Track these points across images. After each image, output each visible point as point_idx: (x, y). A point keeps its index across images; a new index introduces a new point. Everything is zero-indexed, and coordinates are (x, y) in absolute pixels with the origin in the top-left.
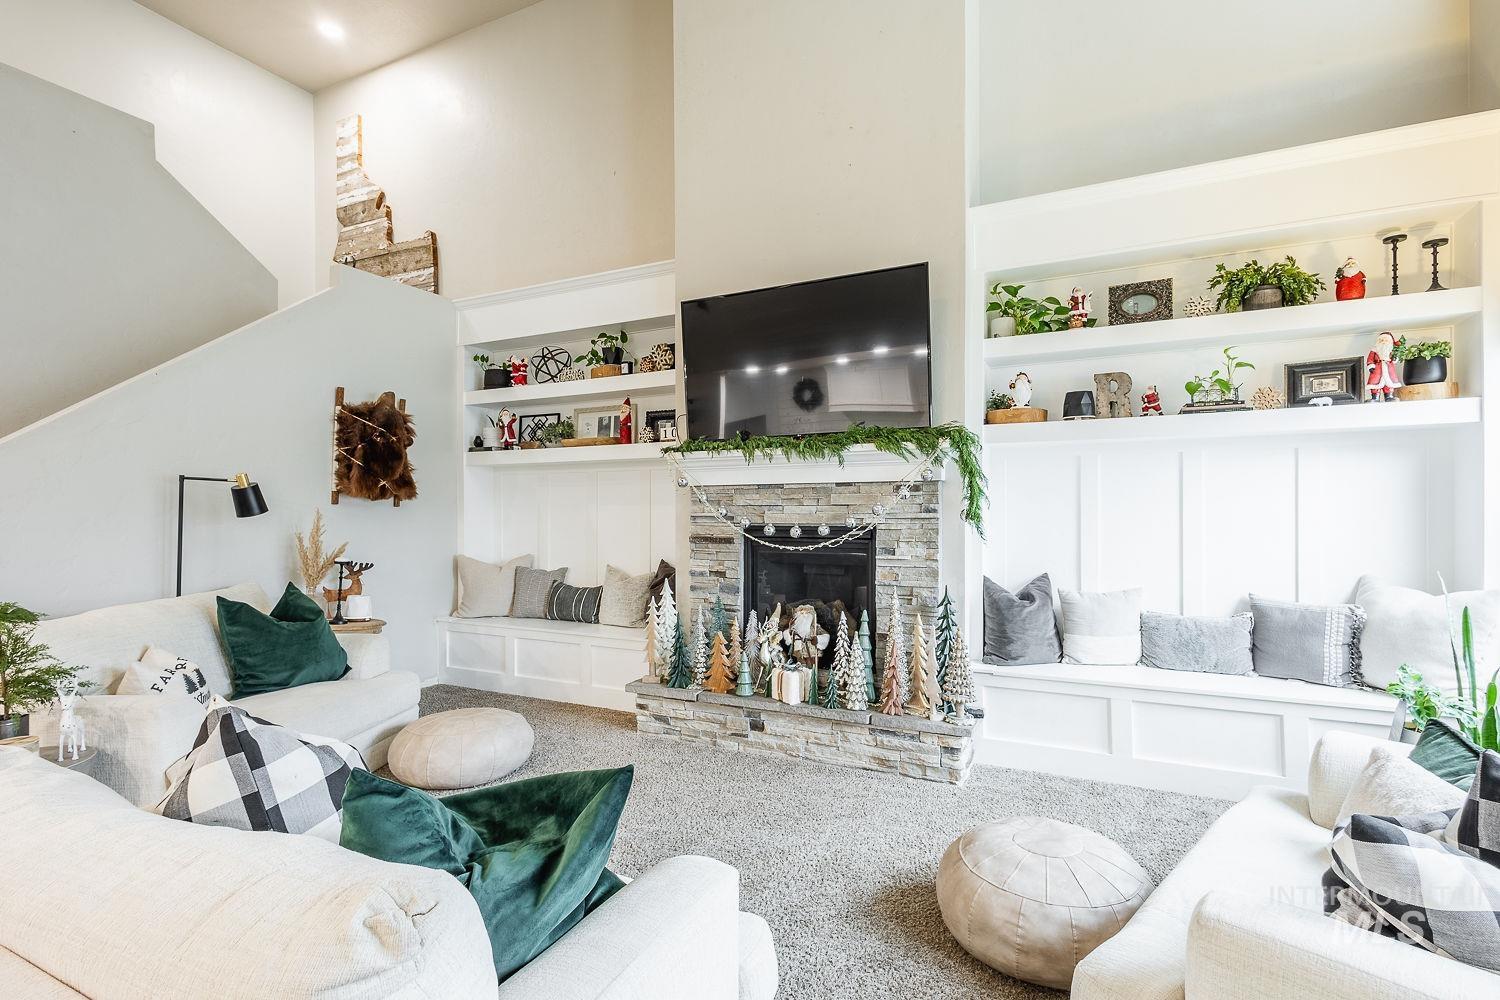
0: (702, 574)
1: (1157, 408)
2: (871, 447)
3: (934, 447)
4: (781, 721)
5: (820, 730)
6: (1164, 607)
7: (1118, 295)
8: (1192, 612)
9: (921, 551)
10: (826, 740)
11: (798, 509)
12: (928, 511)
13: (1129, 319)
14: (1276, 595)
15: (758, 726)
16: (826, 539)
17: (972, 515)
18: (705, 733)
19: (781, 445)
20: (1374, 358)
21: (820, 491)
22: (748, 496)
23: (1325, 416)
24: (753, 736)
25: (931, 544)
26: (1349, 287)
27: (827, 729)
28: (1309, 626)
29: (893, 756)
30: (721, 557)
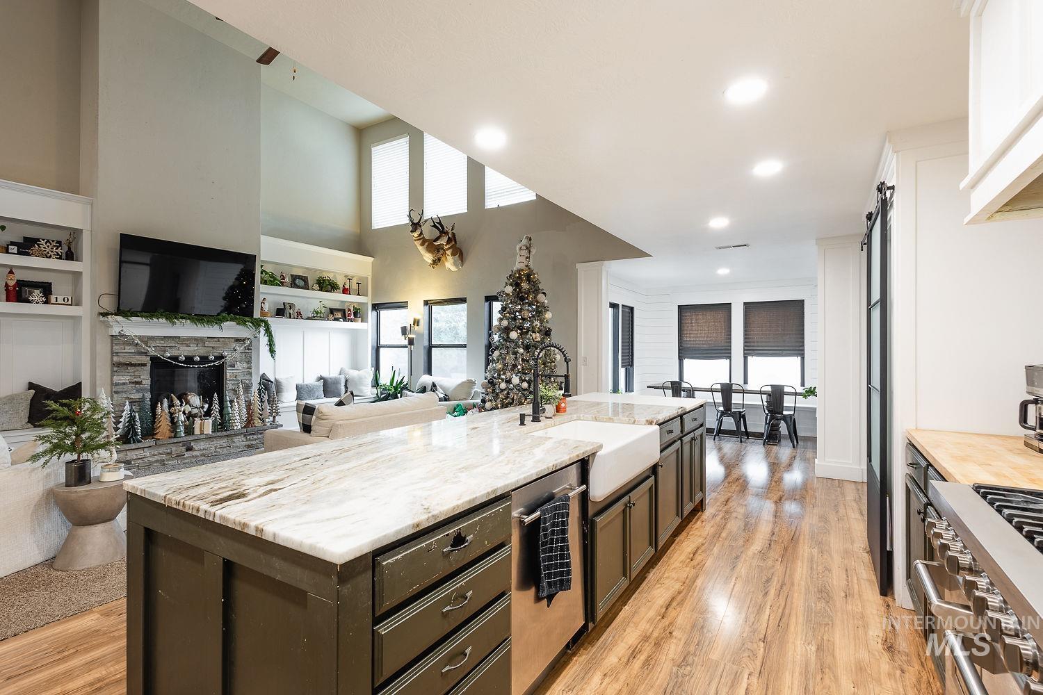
0: (124, 384)
1: (301, 317)
2: (234, 323)
3: (260, 326)
4: (202, 443)
5: (222, 442)
6: (300, 382)
7: (294, 278)
8: (306, 383)
9: (245, 365)
10: (225, 445)
11: (188, 348)
12: (248, 349)
13: (298, 287)
14: (325, 375)
15: (189, 449)
16: (214, 362)
17: (272, 351)
18: (157, 461)
19: (189, 319)
20: (349, 310)
21: (199, 341)
22: (158, 342)
23: (342, 324)
24: (187, 454)
25: (249, 362)
26: (345, 291)
27: (225, 440)
28: (336, 382)
29: (254, 442)
30: (136, 374)
